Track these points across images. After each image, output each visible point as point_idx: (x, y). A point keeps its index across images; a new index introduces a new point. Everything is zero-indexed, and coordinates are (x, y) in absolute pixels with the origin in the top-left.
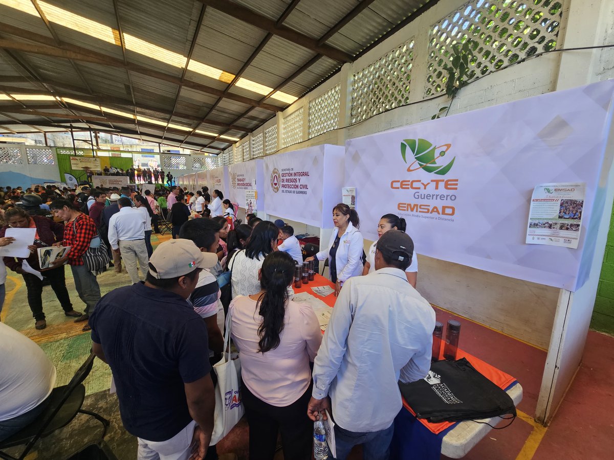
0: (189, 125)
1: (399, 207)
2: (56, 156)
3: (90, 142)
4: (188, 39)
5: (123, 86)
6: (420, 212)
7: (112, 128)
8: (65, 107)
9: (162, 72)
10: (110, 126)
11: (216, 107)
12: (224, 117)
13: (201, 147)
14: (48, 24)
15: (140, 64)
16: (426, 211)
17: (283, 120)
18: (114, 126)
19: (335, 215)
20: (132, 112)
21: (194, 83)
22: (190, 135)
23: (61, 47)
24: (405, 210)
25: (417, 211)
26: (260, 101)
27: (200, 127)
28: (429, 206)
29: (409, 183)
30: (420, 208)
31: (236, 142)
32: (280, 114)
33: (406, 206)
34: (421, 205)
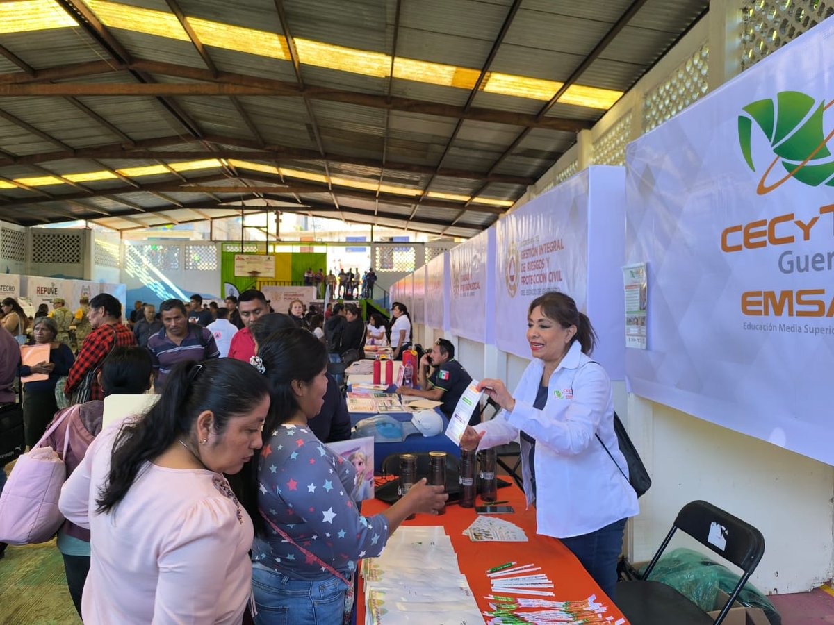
0: (414, 183)
1: (745, 303)
2: (220, 256)
3: (265, 230)
4: (389, 21)
5: (304, 128)
6: (800, 314)
7: (297, 202)
8: (234, 176)
9: (358, 90)
10: (293, 200)
11: (456, 141)
12: (473, 159)
13: (442, 227)
14: (200, 49)
15: (322, 85)
16: (815, 308)
17: (592, 148)
18: (301, 199)
19: (536, 325)
20: (321, 170)
21: (408, 100)
22: (419, 203)
23: (218, 80)
24: (759, 313)
25: (791, 313)
26: (540, 113)
27: (433, 185)
28: (822, 292)
29: (765, 228)
30: (800, 302)
31: (505, 209)
32: (584, 135)
33: (761, 298)
34: (800, 293)
